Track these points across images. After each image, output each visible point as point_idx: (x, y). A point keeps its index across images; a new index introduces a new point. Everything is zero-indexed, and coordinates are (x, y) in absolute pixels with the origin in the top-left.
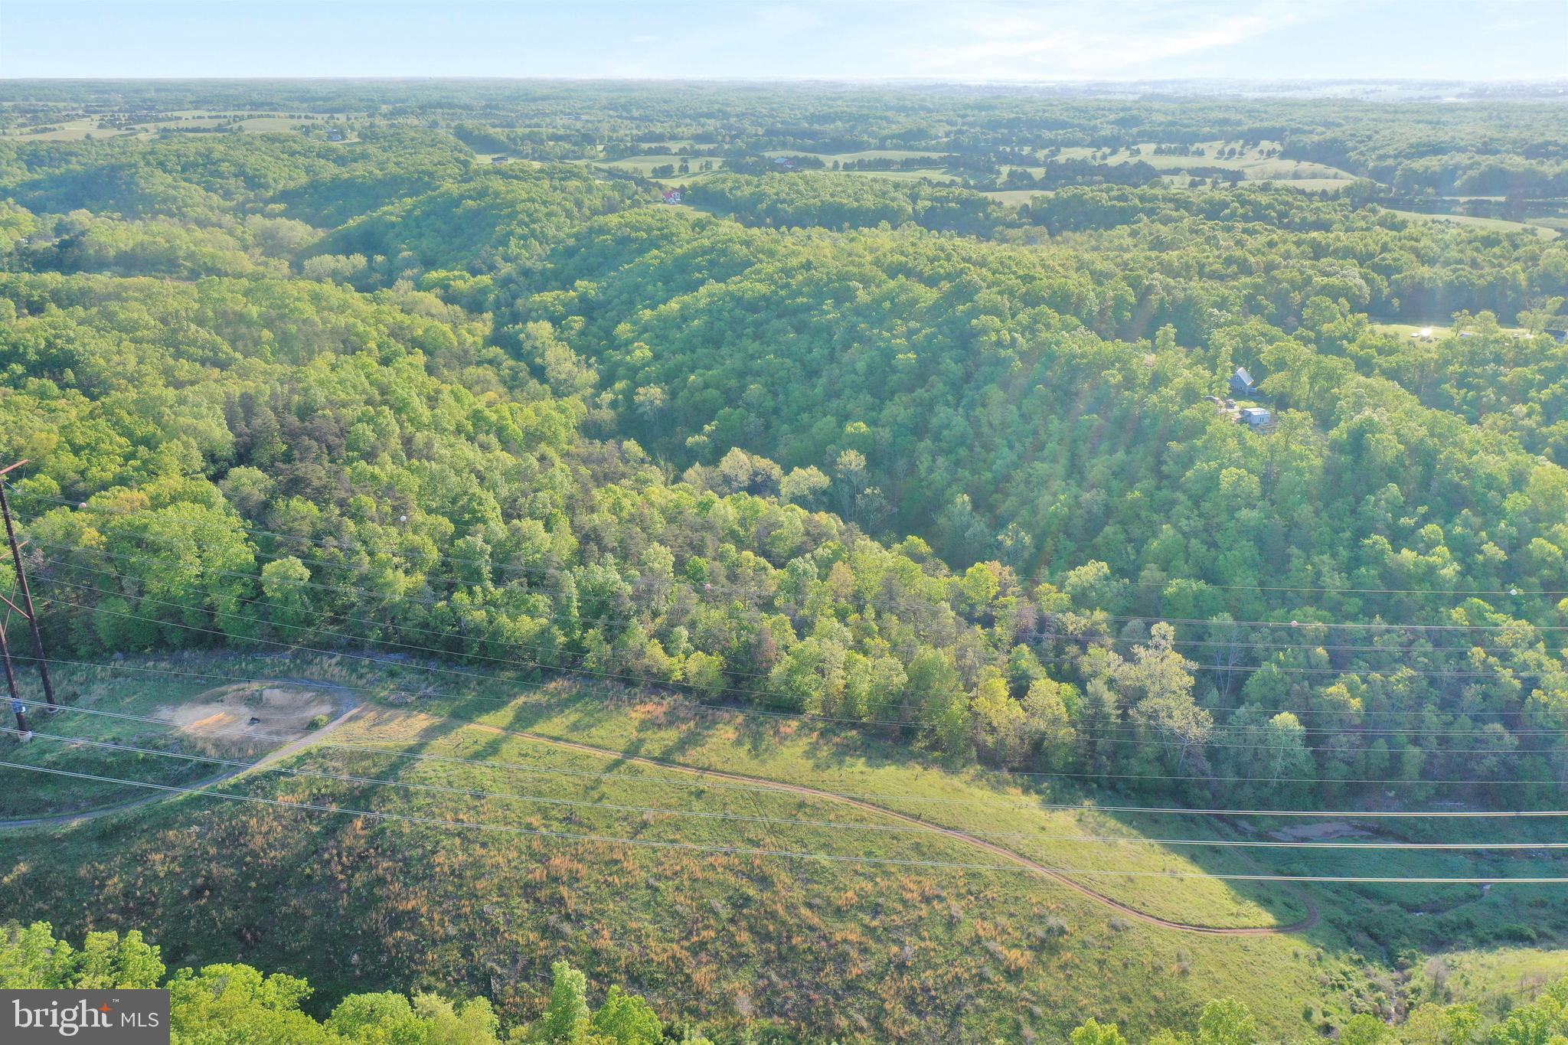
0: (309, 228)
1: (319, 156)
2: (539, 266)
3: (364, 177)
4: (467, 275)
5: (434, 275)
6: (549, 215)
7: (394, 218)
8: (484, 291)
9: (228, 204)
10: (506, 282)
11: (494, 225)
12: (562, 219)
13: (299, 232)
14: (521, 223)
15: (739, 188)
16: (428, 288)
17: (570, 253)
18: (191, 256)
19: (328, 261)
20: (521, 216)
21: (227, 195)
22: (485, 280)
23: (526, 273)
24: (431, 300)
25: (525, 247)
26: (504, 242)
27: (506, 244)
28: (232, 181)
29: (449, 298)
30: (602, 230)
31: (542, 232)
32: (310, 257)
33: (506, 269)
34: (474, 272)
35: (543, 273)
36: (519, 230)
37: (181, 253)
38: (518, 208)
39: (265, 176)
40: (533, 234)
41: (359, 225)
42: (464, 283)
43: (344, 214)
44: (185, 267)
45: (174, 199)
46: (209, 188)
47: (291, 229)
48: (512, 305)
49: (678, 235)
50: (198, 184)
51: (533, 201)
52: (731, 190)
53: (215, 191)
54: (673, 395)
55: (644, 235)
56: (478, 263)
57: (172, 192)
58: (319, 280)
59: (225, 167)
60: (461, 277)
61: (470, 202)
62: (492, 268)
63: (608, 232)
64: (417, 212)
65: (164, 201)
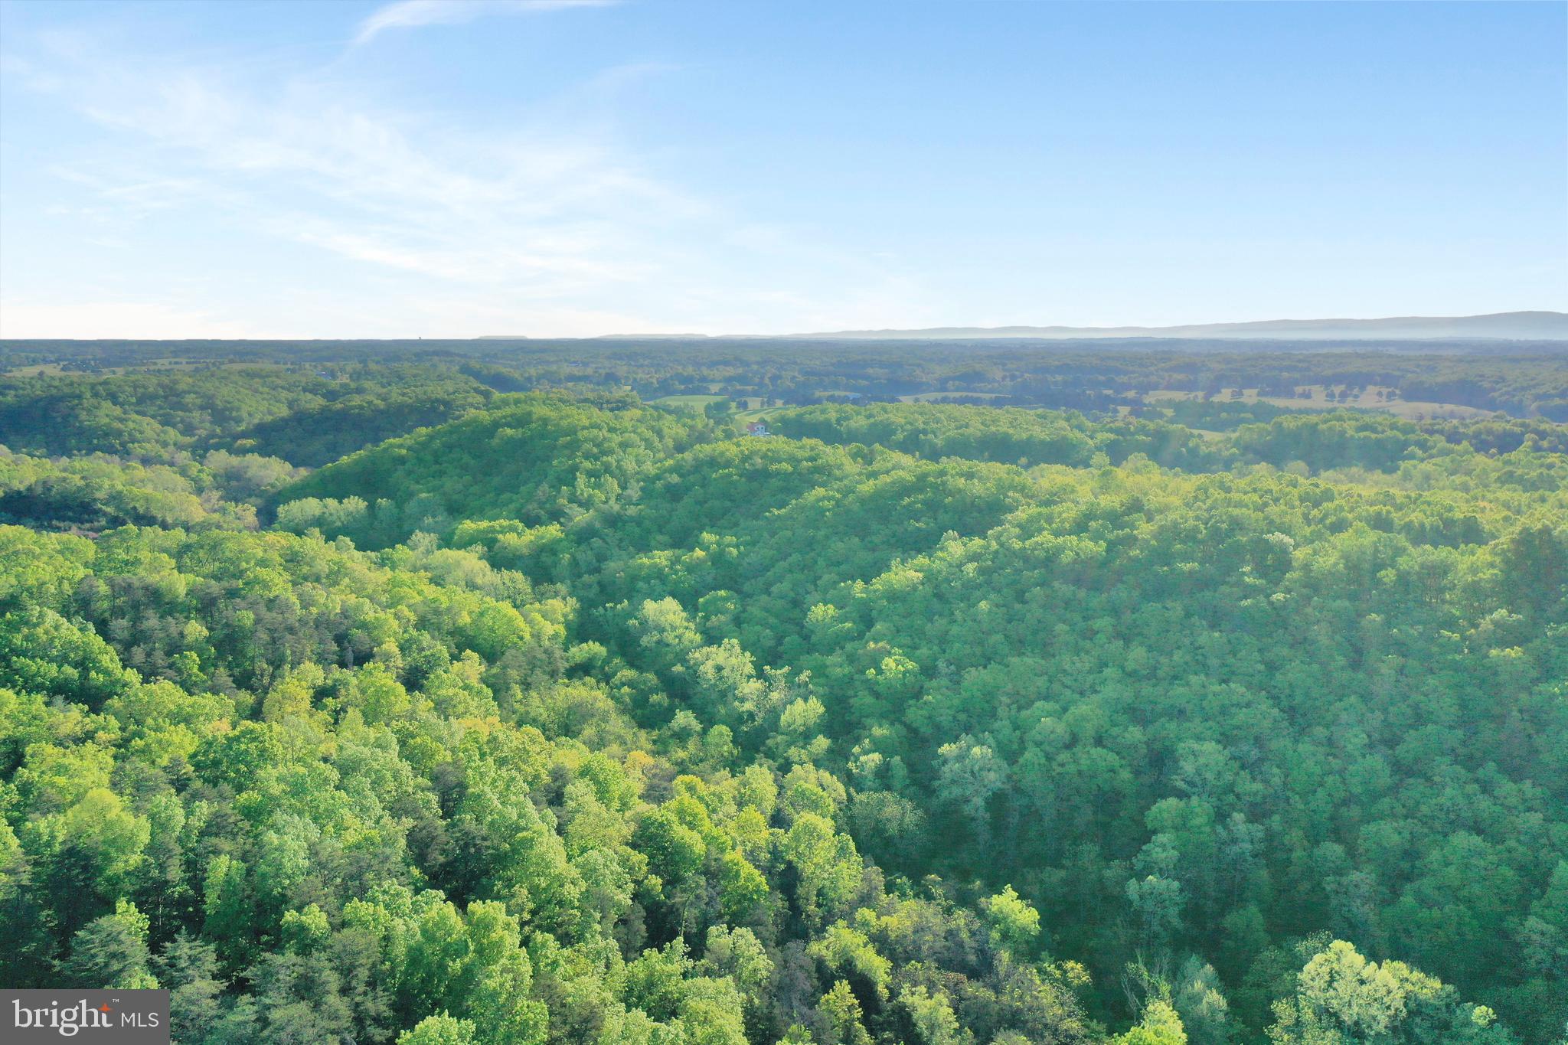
0: (288, 466)
1: (305, 390)
2: (632, 511)
3: (361, 407)
4: (521, 526)
5: (468, 526)
6: (624, 446)
7: (404, 452)
8: (550, 549)
9: (188, 440)
10: (583, 536)
11: (548, 459)
12: (641, 451)
13: (275, 471)
14: (587, 456)
15: (847, 419)
16: (465, 544)
17: (674, 494)
18: (115, 498)
19: (312, 506)
20: (587, 446)
21: (188, 429)
22: (553, 531)
23: (613, 521)
24: (471, 561)
25: (598, 486)
26: (568, 478)
27: (571, 482)
28: (196, 414)
29: (499, 560)
30: (713, 463)
31: (619, 467)
32: (286, 501)
33: (581, 517)
34: (531, 522)
35: (638, 521)
36: (587, 465)
37: (100, 495)
38: (581, 435)
39: (238, 409)
40: (607, 469)
41: (356, 462)
42: (518, 538)
43: (335, 451)
44: (105, 514)
45: (119, 434)
46: (166, 422)
47: (264, 467)
48: (598, 570)
49: (840, 467)
50: (153, 417)
51: (599, 428)
52: (838, 421)
53: (174, 426)
54: (1010, 755)
55: (787, 467)
56: (532, 508)
57: (117, 425)
58: (299, 533)
59: (189, 399)
60: (513, 529)
61: (509, 431)
62: (556, 515)
63: (728, 464)
64: (437, 444)
65: (106, 435)
